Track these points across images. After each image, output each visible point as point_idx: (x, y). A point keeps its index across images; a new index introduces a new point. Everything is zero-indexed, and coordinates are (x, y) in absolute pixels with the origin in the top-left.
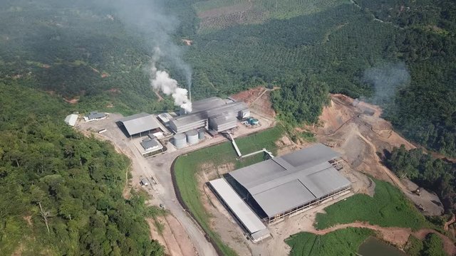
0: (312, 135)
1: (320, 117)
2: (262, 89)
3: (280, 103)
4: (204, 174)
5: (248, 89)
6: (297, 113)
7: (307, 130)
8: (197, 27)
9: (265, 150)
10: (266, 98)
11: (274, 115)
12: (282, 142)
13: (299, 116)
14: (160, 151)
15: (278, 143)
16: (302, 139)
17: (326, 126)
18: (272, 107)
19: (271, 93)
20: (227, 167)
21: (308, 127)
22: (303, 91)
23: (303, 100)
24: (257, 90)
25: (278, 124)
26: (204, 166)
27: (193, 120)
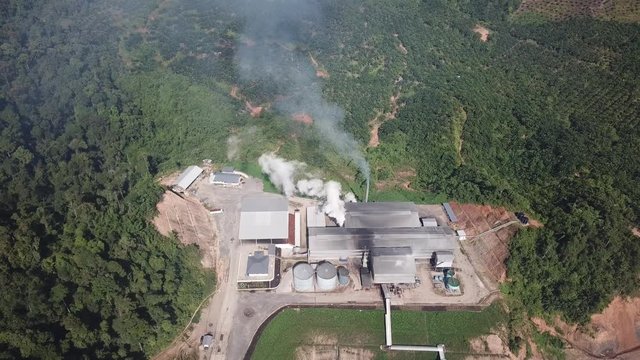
0: (562, 345)
1: (594, 317)
2: (507, 215)
3: (524, 260)
4: (314, 352)
5: (483, 204)
6: (549, 291)
7: (558, 330)
8: (511, 9)
9: (440, 350)
10: (504, 237)
11: (502, 280)
12: (486, 343)
13: (552, 298)
14: (266, 284)
15: (476, 344)
16: (533, 347)
17: (602, 337)
18: (506, 261)
19: (517, 232)
20: (358, 354)
21: (562, 325)
22: (583, 252)
23: (575, 270)
24: (497, 212)
25: (498, 302)
26: (319, 339)
27: (342, 245)
